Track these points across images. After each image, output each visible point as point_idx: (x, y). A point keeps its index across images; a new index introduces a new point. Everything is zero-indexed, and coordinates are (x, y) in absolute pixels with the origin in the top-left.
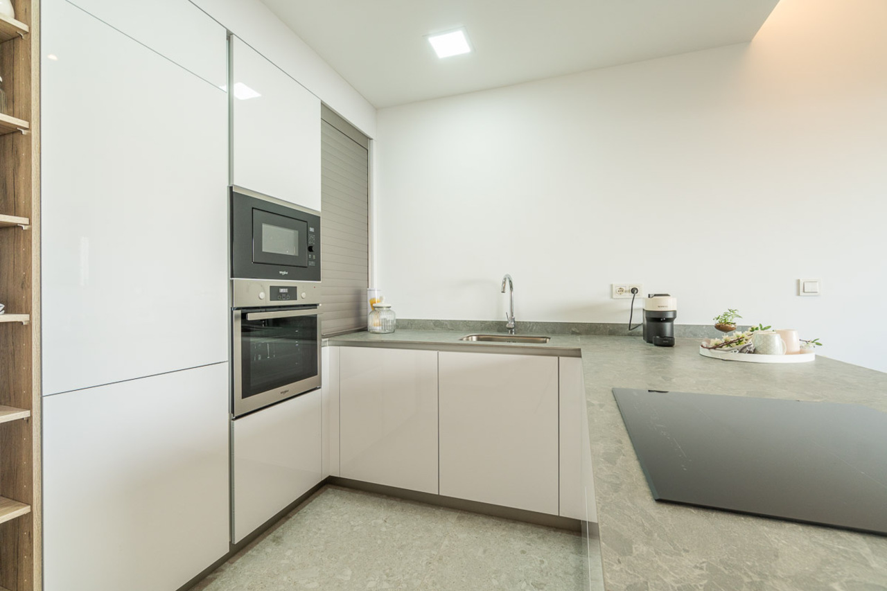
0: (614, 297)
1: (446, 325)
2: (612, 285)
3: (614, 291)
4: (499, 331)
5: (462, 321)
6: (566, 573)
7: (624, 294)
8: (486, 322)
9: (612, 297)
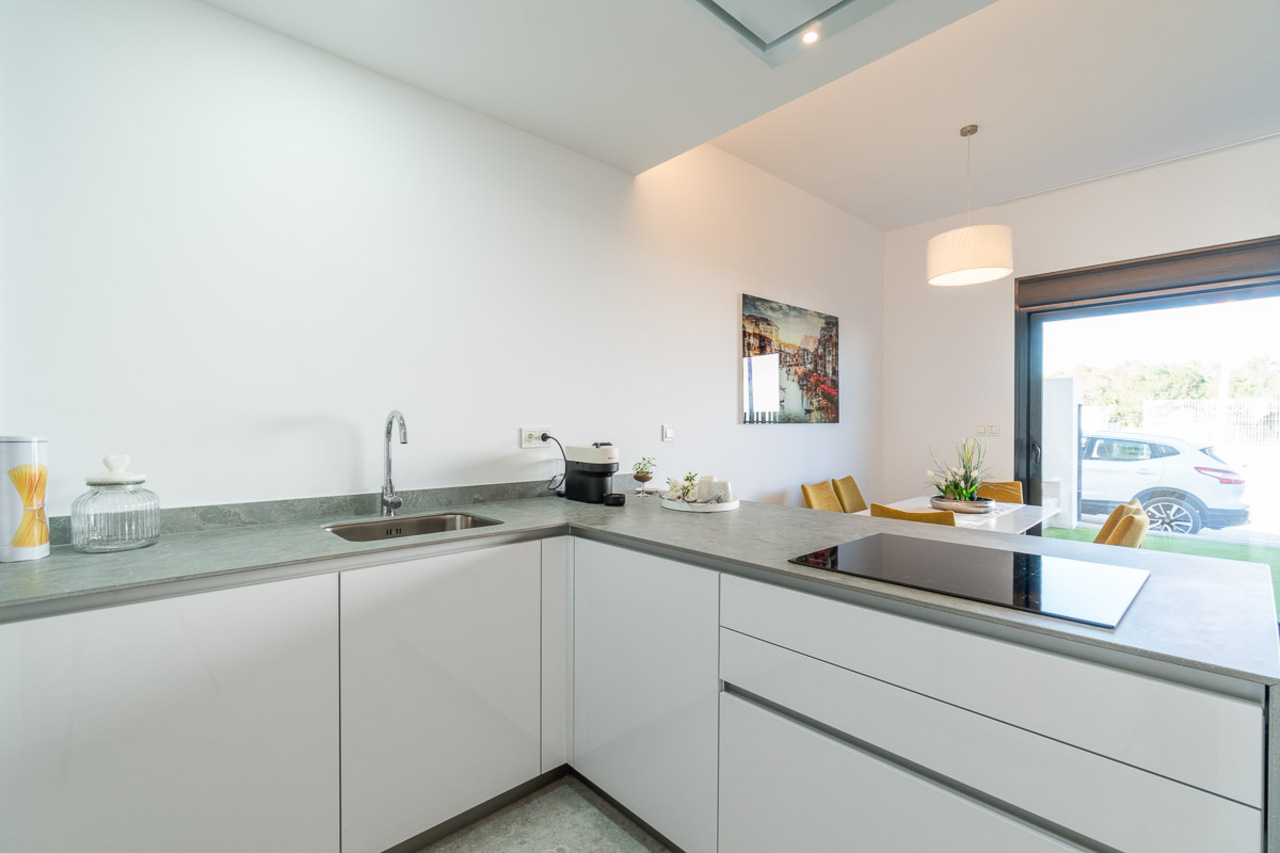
0: (524, 446)
1: (235, 514)
2: (521, 430)
3: (523, 437)
4: (358, 513)
5: (277, 502)
6: (596, 841)
7: (534, 441)
8: (331, 498)
9: (521, 447)
